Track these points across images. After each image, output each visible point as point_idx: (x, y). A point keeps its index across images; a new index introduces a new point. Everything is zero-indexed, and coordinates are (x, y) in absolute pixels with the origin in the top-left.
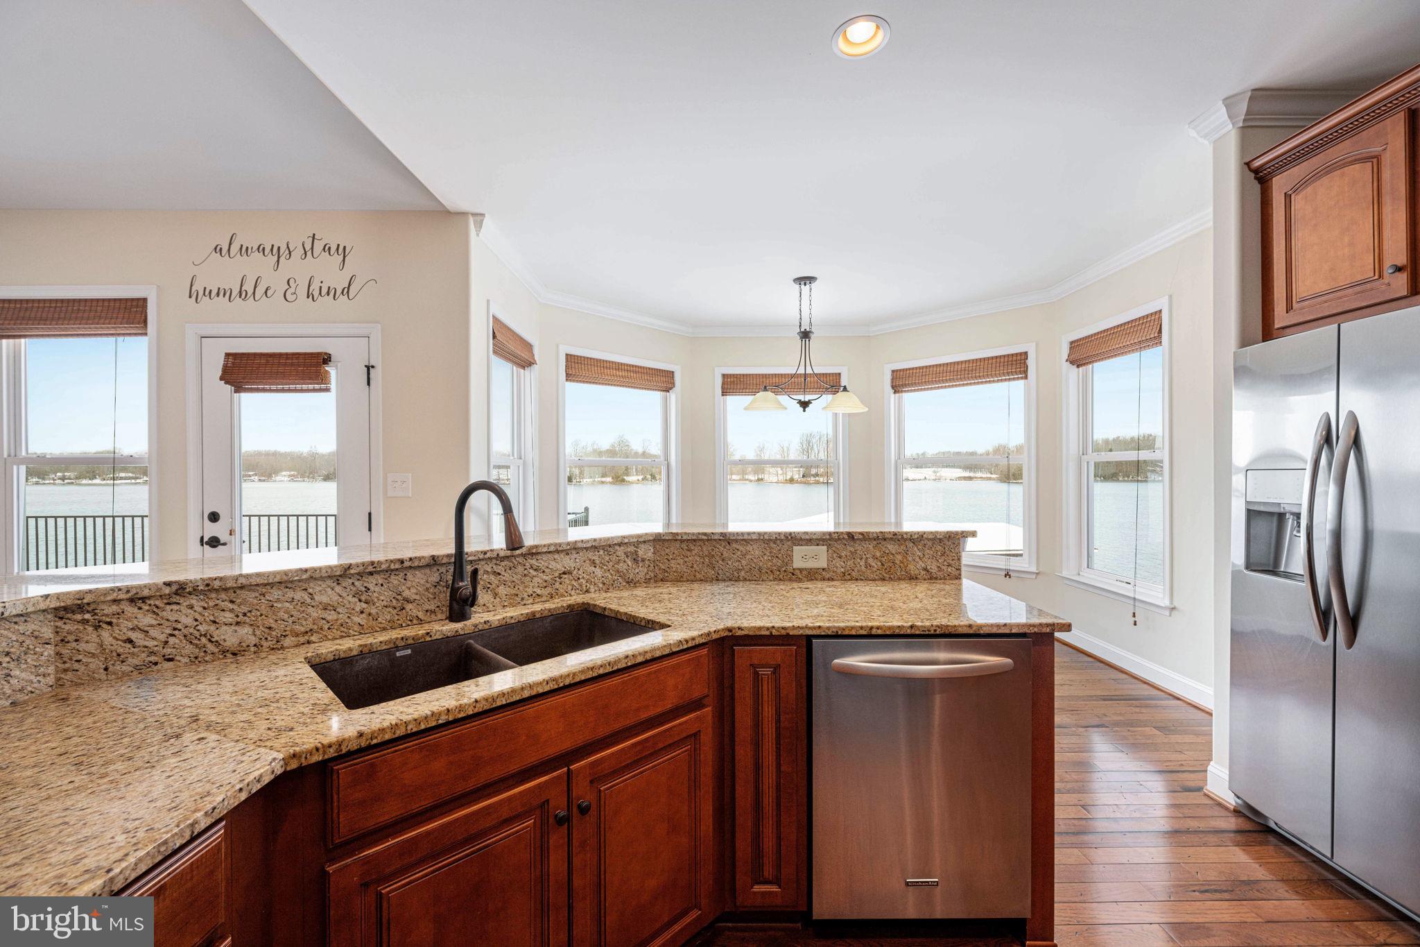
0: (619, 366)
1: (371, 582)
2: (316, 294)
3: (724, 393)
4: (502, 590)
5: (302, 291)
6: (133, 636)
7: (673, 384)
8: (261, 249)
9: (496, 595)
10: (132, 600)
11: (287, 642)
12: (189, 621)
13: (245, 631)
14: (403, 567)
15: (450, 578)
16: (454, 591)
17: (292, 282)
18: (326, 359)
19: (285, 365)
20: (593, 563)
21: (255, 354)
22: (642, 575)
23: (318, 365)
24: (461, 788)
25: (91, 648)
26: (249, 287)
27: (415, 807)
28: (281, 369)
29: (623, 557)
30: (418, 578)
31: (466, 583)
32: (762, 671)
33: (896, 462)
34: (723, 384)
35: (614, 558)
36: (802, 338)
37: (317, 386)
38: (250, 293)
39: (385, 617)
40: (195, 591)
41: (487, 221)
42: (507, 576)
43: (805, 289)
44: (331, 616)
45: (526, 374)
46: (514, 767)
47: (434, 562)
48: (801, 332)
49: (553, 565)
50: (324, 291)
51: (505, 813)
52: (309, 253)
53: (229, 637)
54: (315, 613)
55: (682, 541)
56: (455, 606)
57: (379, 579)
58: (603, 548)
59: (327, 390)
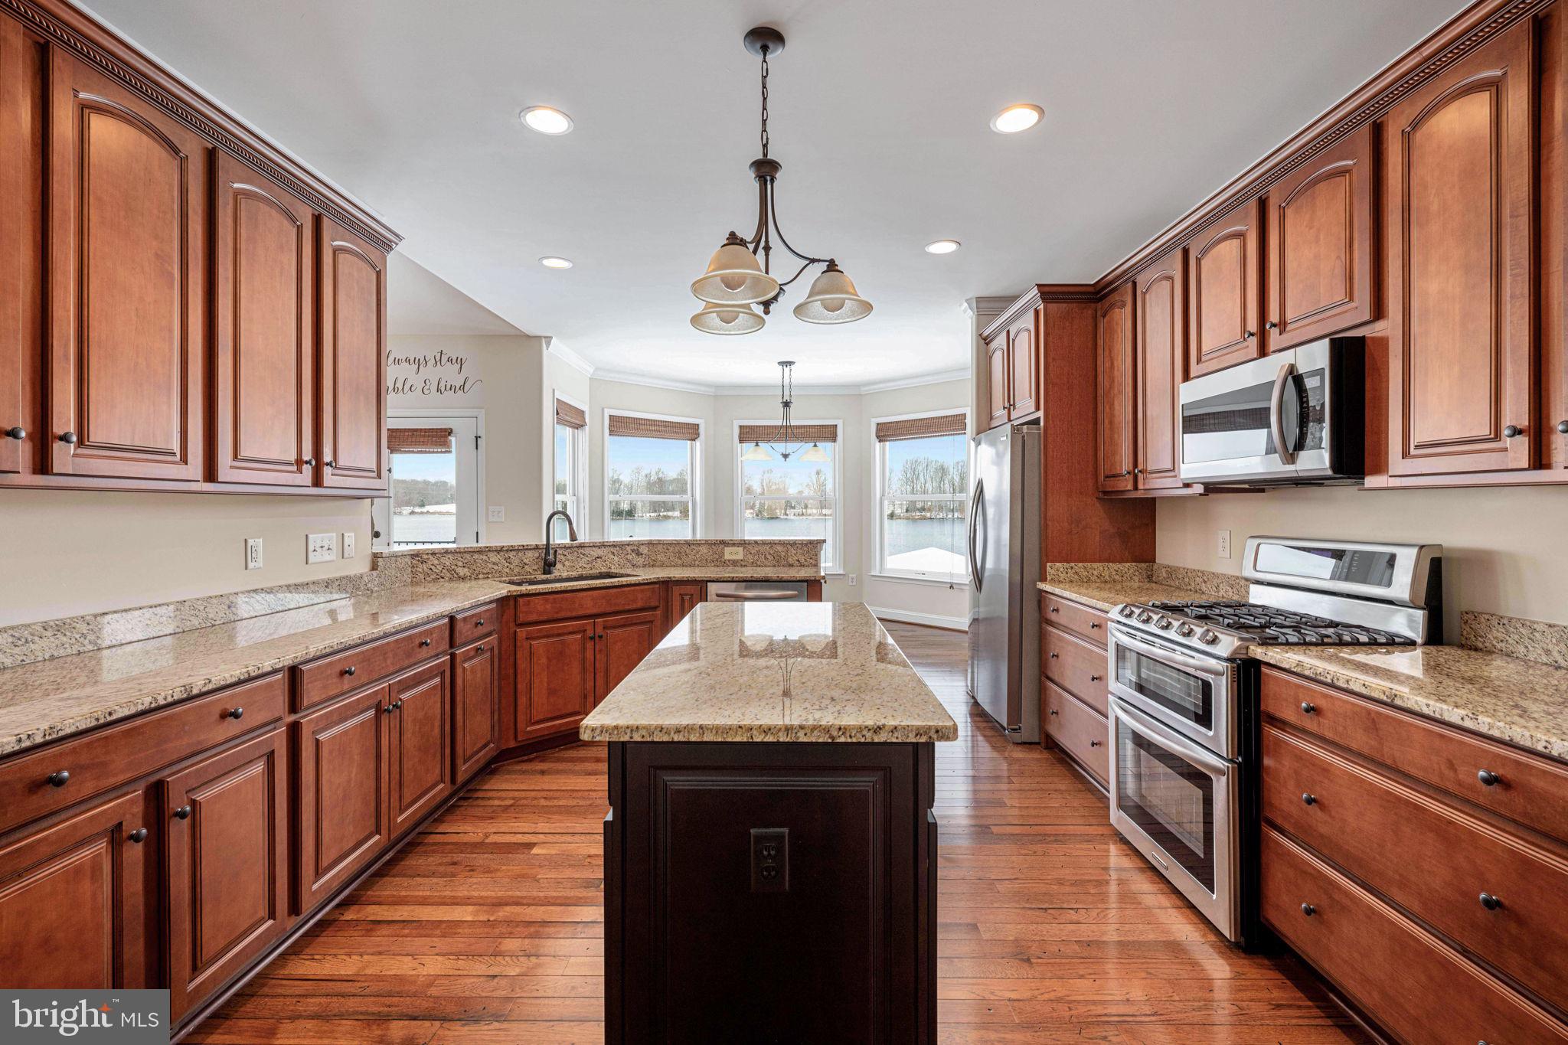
0: (653, 422)
1: (511, 554)
2: (443, 389)
3: (741, 441)
4: (567, 563)
5: (434, 388)
6: (433, 567)
7: (699, 434)
8: (407, 360)
9: (564, 565)
10: (432, 554)
11: (481, 576)
12: (448, 563)
13: (466, 570)
14: (524, 549)
15: (543, 555)
16: (546, 561)
17: (427, 381)
18: (449, 432)
19: (424, 436)
20: (613, 554)
21: (405, 430)
22: (641, 562)
23: (446, 437)
24: (556, 616)
25: (421, 570)
26: (399, 385)
27: (541, 618)
28: (422, 439)
29: (630, 551)
30: (530, 554)
31: (551, 557)
32: (685, 597)
33: (881, 498)
34: (740, 434)
35: (625, 552)
36: (784, 407)
37: (443, 450)
38: (400, 389)
39: (516, 570)
40: (451, 552)
41: (554, 341)
42: (569, 557)
43: (787, 370)
44: (496, 567)
45: (579, 433)
46: (574, 614)
47: (537, 547)
48: (783, 402)
49: (592, 553)
50: (448, 388)
51: (571, 629)
52: (438, 363)
53: (462, 572)
54: (490, 565)
55: (664, 544)
56: (547, 567)
57: (514, 553)
58: (619, 546)
59: (450, 452)
